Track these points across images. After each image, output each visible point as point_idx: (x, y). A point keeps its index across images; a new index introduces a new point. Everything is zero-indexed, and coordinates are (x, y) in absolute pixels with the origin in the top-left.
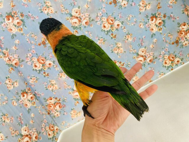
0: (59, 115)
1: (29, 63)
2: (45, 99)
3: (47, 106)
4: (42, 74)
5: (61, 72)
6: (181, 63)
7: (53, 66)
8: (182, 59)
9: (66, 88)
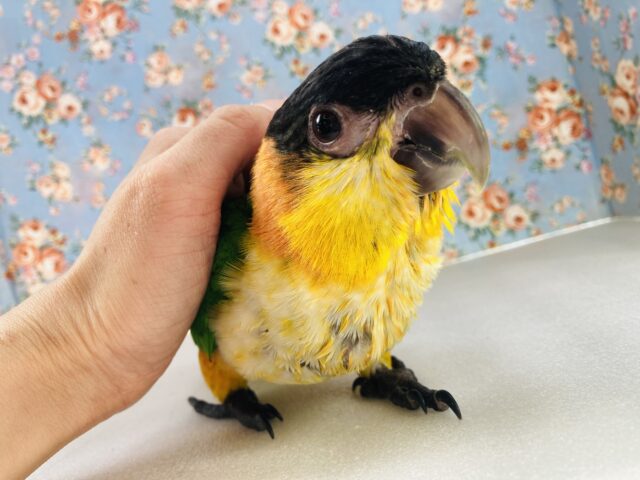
1: (6, 86)
2: (14, 219)
3: (13, 246)
4: (35, 134)
5: (98, 145)
6: (528, 229)
7: (80, 117)
8: (535, 216)
9: (97, 206)
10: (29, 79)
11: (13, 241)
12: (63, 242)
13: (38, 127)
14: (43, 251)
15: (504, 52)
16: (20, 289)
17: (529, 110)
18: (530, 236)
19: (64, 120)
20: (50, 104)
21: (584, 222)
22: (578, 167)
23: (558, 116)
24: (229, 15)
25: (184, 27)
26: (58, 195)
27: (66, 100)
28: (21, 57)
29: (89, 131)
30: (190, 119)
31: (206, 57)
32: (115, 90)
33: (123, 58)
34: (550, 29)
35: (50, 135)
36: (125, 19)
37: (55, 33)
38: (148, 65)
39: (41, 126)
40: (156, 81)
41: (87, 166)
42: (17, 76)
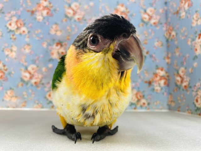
5: (28, 45)
6: (146, 107)
7: (26, 35)
8: (149, 104)
9: (21, 63)
10: (15, 19)
12: (6, 70)
13: (11, 34)
15: (151, 56)
17: (154, 74)
18: (146, 109)
19: (20, 34)
20: (18, 28)
21: (161, 109)
22: (163, 94)
23: (162, 78)
24: (80, 22)
25: (66, 20)
26: (10, 55)
27: (23, 29)
28: (15, 12)
29: (27, 40)
30: (59, 46)
31: (70, 31)
32: (39, 31)
33: (45, 23)
35: (14, 37)
36: (50, 13)
38: (52, 27)
40: (53, 32)
41: (23, 50)
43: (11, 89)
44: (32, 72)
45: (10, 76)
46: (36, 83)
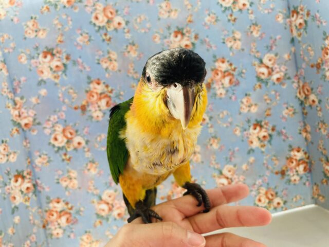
0: (60, 236)
1: (47, 131)
2: (48, 198)
3: (46, 211)
4: (60, 156)
5: (93, 162)
6: (282, 208)
7: (84, 148)
8: (285, 202)
9: (90, 192)
10: (59, 128)
11: (47, 209)
12: (71, 209)
13: (62, 152)
14: (61, 213)
15: (280, 133)
16: (48, 232)
17: (287, 159)
18: (282, 210)
19: (75, 149)
20: (69, 141)
21: (304, 205)
22: (305, 184)
23: (299, 162)
26: (70, 186)
27: (77, 139)
28: (56, 117)
32: (103, 136)
34: (299, 126)
35: (68, 157)
37: (74, 106)
39: (64, 151)
41: (86, 172)
42: (53, 126)
43: (86, 232)
44: (109, 200)
45: (80, 215)
46: (119, 215)
